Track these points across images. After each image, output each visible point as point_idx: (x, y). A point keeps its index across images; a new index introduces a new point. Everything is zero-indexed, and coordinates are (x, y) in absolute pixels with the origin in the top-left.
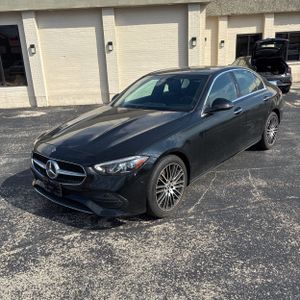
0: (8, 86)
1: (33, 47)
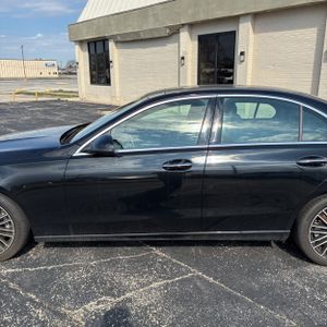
1: (242, 53)
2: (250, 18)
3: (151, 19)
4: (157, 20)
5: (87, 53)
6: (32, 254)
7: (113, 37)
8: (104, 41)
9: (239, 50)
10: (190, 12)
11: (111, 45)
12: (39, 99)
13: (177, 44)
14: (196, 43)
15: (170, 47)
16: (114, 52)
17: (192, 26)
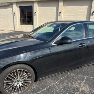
0: (28, 25)
1: (35, 13)
2: (37, 2)
13: (12, 9)
14: (19, 8)
17: (17, 3)
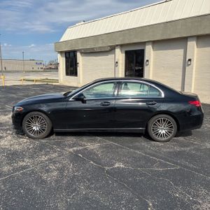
1: (147, 61)
2: (151, 43)
3: (101, 42)
4: (103, 42)
5: (64, 59)
6: (51, 137)
7: (80, 50)
8: (74, 52)
9: (146, 59)
10: (121, 39)
11: (78, 54)
12: (36, 83)
13: (114, 55)
14: (124, 55)
15: (111, 56)
16: (80, 58)
17: (122, 46)
